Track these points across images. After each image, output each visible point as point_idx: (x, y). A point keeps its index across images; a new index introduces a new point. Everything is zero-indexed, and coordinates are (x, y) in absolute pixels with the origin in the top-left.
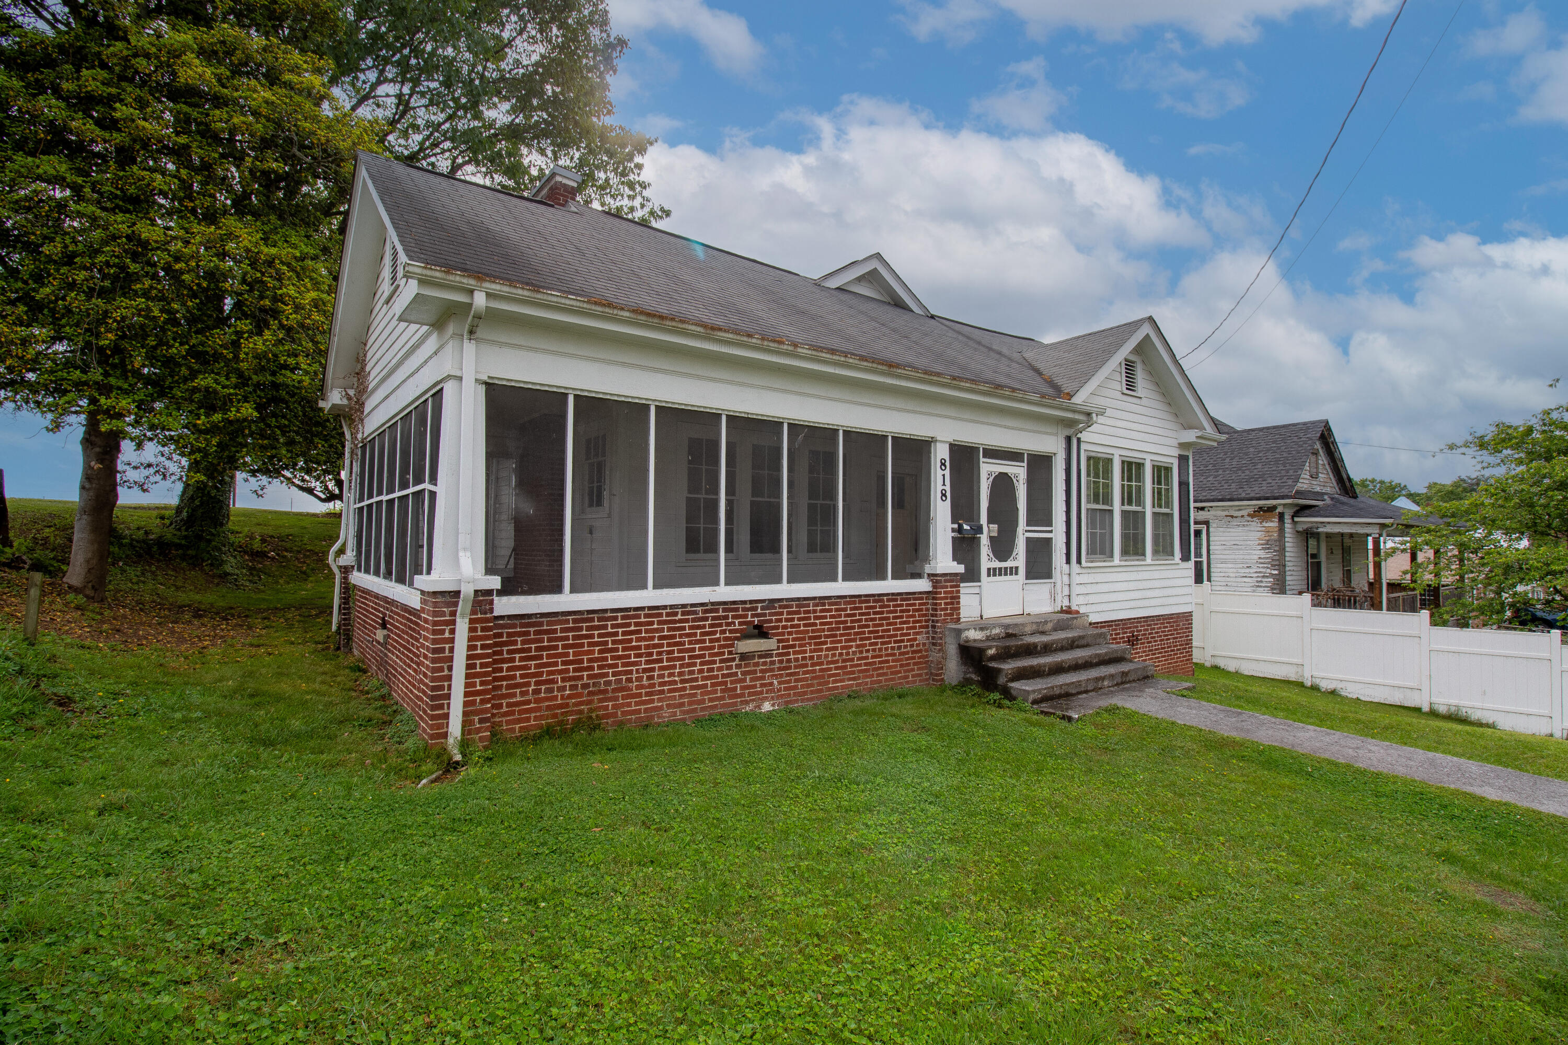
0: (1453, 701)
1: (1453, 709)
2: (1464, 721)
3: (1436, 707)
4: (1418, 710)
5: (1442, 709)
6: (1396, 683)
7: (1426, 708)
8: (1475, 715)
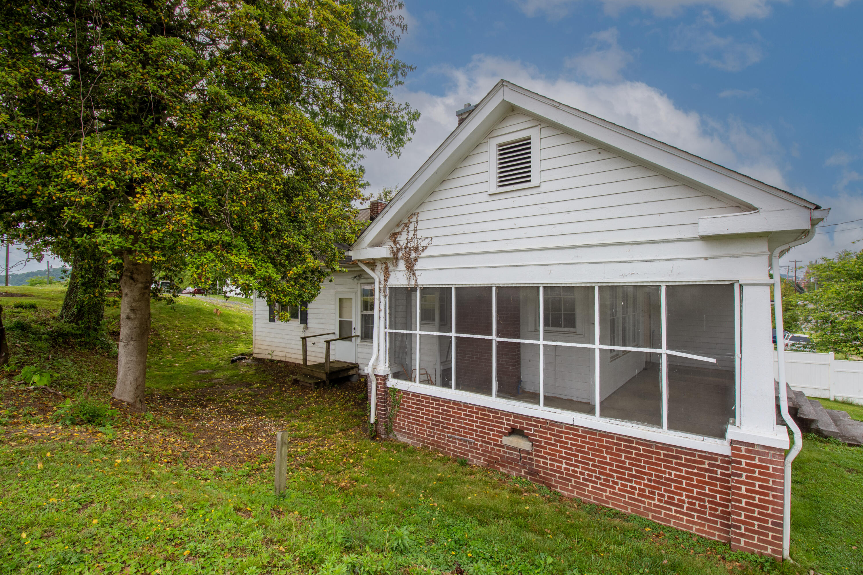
0: (845, 395)
1: (845, 399)
2: (851, 404)
3: (837, 398)
4: (828, 400)
5: (840, 399)
6: (818, 387)
7: (832, 399)
8: (855, 402)
